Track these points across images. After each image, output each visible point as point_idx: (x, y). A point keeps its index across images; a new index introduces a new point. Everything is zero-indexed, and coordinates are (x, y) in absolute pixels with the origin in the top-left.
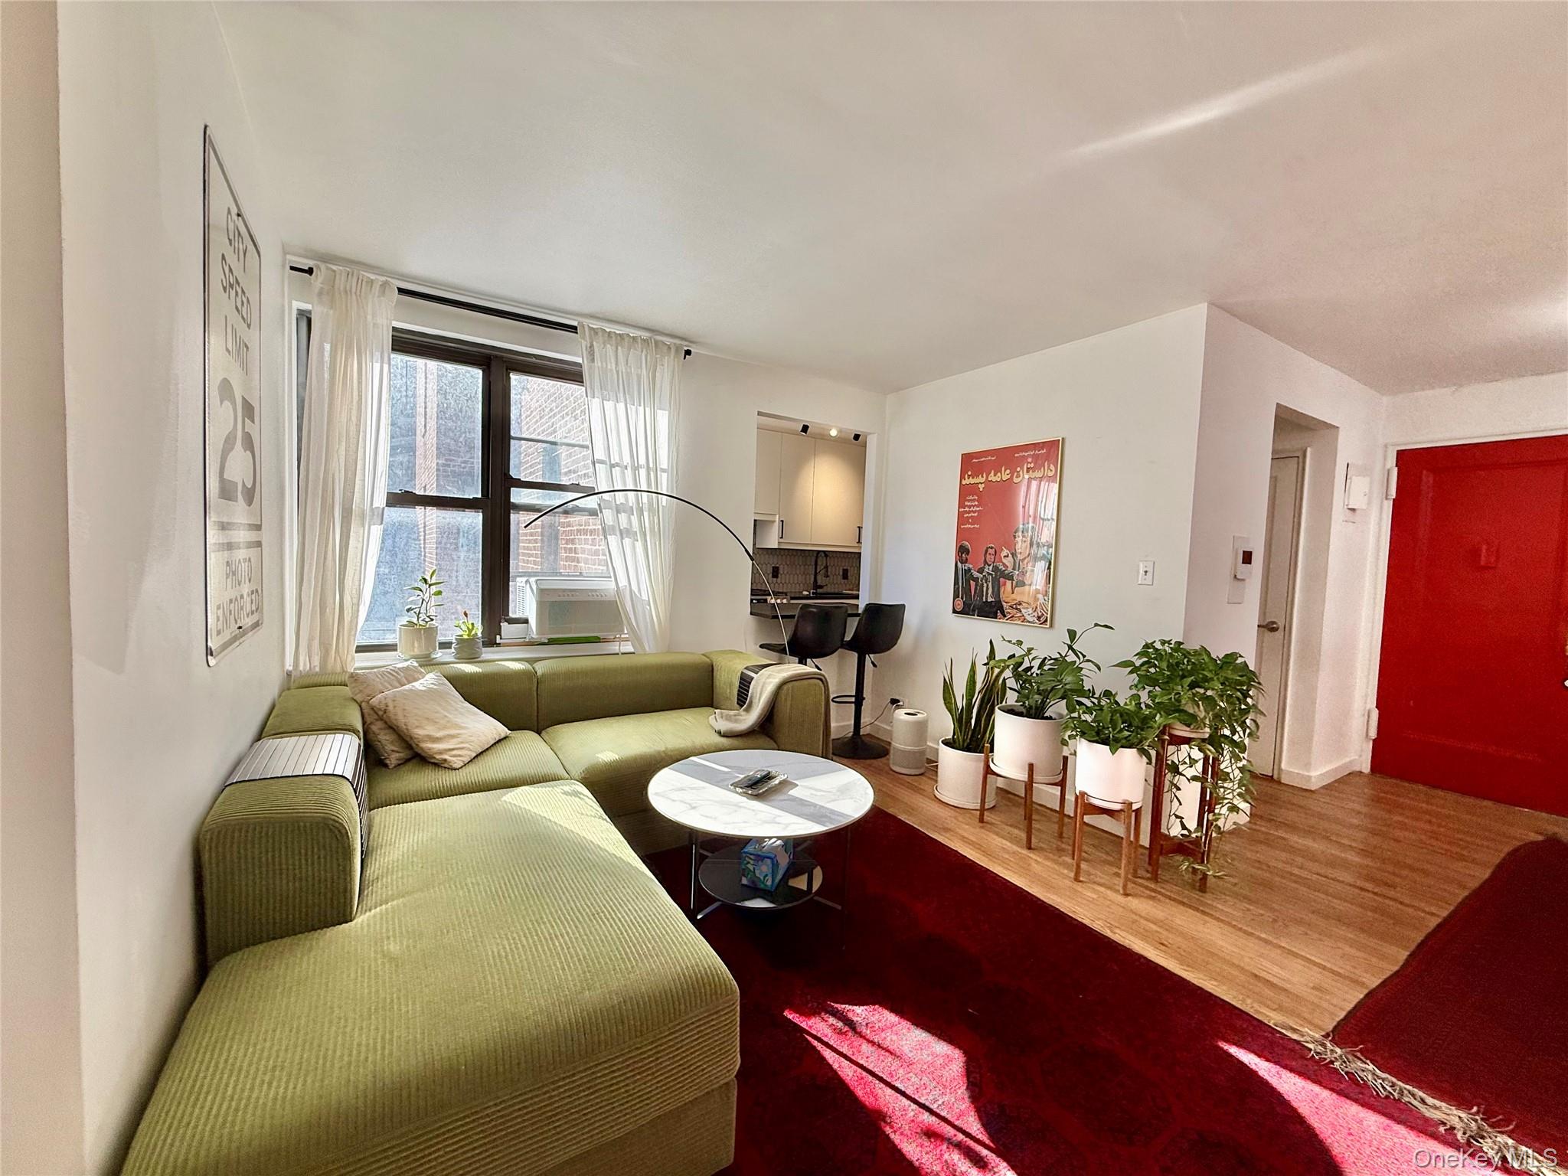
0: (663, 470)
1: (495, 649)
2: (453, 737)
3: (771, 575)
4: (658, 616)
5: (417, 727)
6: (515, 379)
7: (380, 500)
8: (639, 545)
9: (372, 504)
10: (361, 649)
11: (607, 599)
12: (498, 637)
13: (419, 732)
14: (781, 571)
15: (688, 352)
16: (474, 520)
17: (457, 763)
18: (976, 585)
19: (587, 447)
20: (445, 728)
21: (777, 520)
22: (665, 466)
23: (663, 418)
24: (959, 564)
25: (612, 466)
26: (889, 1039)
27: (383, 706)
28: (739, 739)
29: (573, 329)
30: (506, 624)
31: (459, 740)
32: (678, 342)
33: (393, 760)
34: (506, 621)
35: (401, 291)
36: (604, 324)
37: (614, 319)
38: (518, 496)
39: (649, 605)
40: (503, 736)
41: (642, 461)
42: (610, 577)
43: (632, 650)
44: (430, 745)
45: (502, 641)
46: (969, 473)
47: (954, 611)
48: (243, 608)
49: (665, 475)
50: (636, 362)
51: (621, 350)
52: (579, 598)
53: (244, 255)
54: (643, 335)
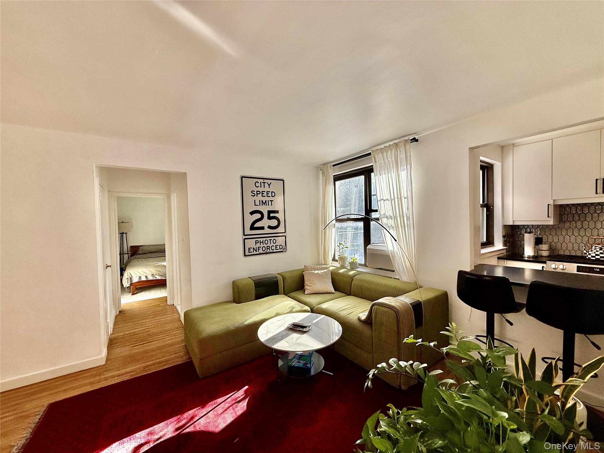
0: (405, 198)
2: (311, 287)
6: (372, 175)
9: (332, 223)
13: (306, 283)
16: (361, 224)
17: (306, 293)
20: (312, 283)
26: (230, 410)
29: (370, 154)
35: (333, 166)
36: (376, 148)
37: (380, 143)
38: (373, 215)
39: (401, 259)
43: (398, 278)
44: (306, 287)
48: (269, 248)
49: (406, 199)
50: (390, 156)
51: (385, 154)
52: (379, 253)
53: (269, 185)
54: (391, 143)
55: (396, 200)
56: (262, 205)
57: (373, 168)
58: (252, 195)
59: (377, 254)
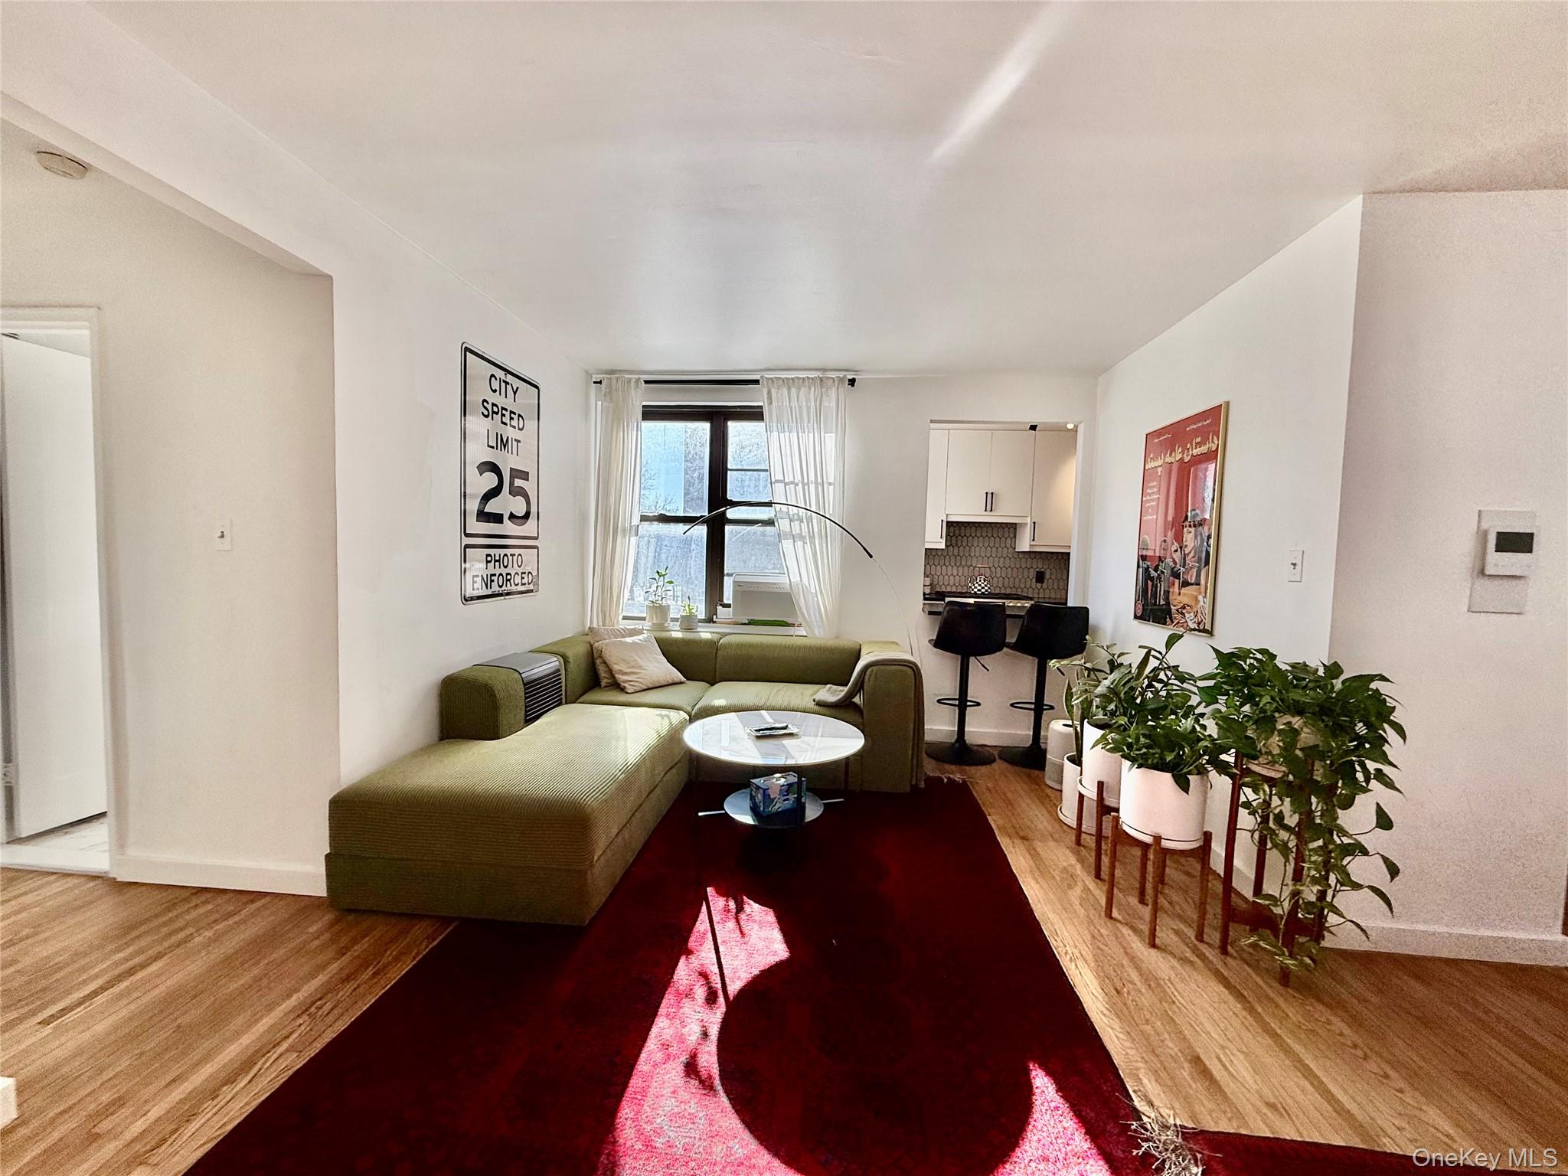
0: (830, 484)
1: (711, 624)
2: (636, 673)
3: (1034, 580)
4: (825, 608)
5: (616, 664)
6: (730, 424)
7: (636, 521)
8: (808, 547)
9: (631, 523)
10: (625, 618)
11: (784, 591)
12: (715, 617)
13: (616, 667)
14: (1047, 576)
15: (852, 382)
16: (701, 531)
17: (630, 689)
18: (1153, 586)
19: (767, 470)
20: (633, 667)
21: (1029, 522)
22: (831, 480)
23: (830, 441)
24: (1141, 562)
25: (786, 484)
27: (600, 648)
28: (826, 708)
29: (756, 382)
30: (720, 607)
31: (637, 676)
32: (841, 374)
33: (604, 682)
34: (721, 605)
35: (646, 382)
38: (732, 513)
39: (817, 597)
40: (677, 680)
41: (812, 478)
42: (784, 574)
43: (805, 634)
44: (620, 676)
45: (717, 620)
46: (1151, 456)
47: (1136, 617)
48: (509, 580)
49: (831, 487)
50: (806, 397)
51: (793, 390)
52: (764, 589)
53: (515, 393)
54: (812, 374)
55: (812, 487)
56: (501, 450)
57: (763, 412)
58: (483, 413)
59: (759, 592)
